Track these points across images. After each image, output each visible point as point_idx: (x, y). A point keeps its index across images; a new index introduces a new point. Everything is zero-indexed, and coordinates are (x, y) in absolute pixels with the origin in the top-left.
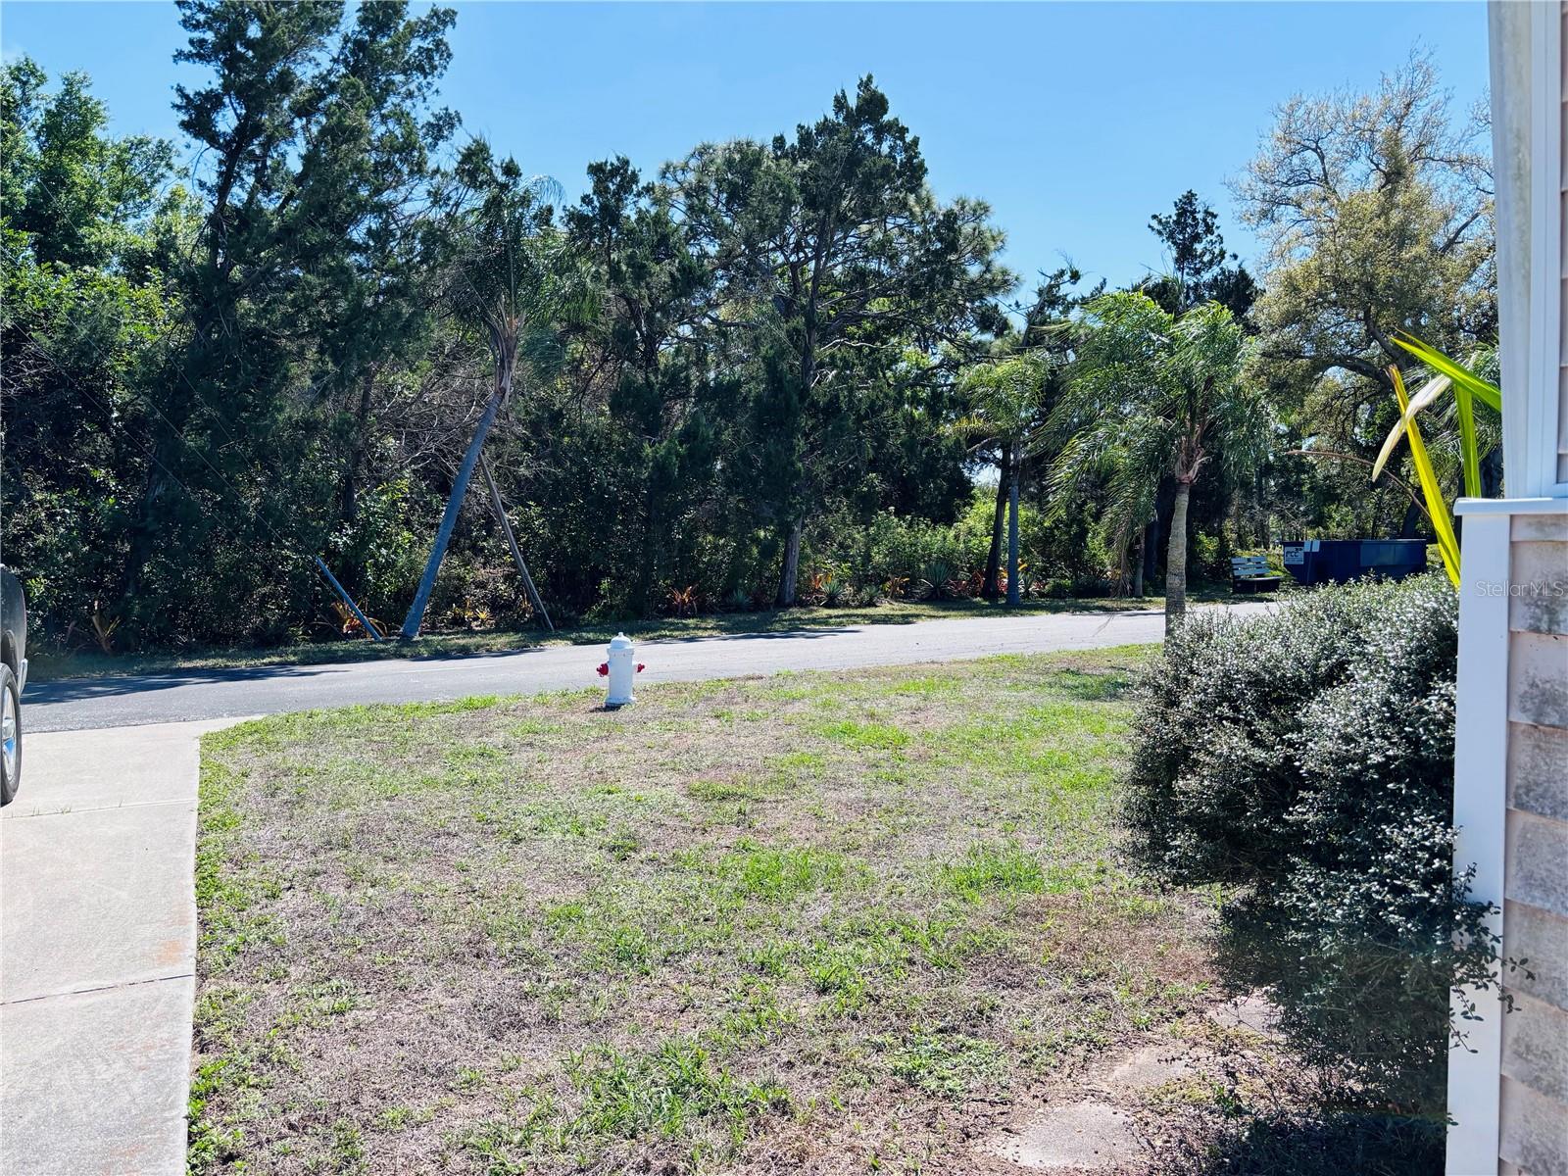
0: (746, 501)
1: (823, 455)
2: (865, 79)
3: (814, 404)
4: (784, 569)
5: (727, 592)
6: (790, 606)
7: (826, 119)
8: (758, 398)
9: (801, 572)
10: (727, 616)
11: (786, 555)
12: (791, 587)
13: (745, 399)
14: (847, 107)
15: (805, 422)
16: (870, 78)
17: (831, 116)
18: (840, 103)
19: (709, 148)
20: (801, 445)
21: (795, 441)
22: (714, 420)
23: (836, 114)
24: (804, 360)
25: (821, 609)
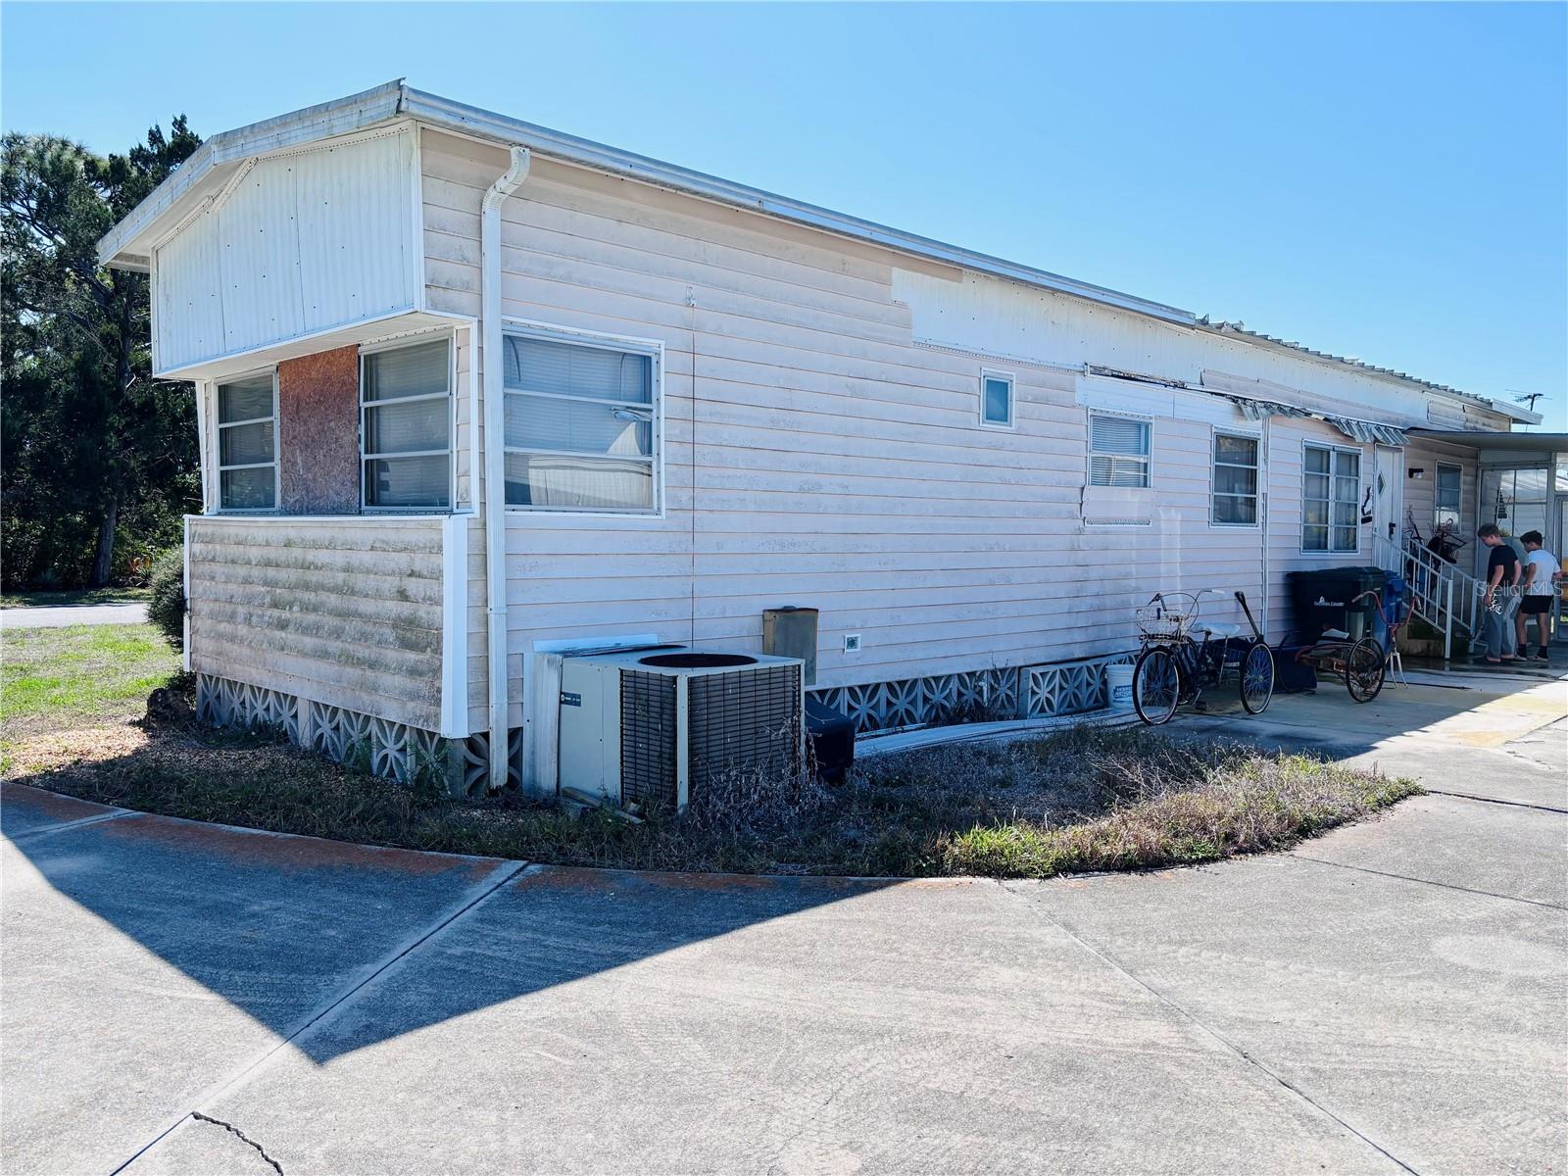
0: (55, 489)
1: (136, 450)
2: (179, 119)
3: (129, 404)
4: (98, 552)
5: (33, 573)
6: (103, 586)
7: (140, 146)
8: (68, 396)
9: (116, 555)
10: (32, 594)
11: (100, 540)
12: (105, 569)
13: (55, 394)
14: (162, 142)
15: (116, 420)
16: (183, 118)
17: (146, 145)
18: (155, 137)
19: (21, 138)
20: (113, 440)
21: (108, 437)
22: (20, 413)
23: (151, 146)
24: (118, 364)
25: (135, 589)
